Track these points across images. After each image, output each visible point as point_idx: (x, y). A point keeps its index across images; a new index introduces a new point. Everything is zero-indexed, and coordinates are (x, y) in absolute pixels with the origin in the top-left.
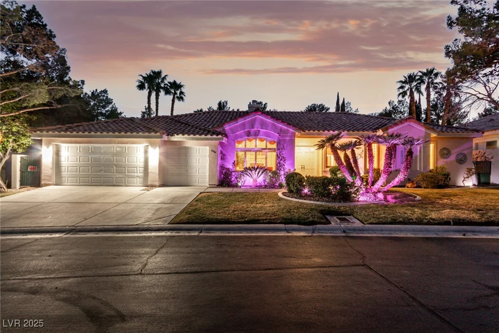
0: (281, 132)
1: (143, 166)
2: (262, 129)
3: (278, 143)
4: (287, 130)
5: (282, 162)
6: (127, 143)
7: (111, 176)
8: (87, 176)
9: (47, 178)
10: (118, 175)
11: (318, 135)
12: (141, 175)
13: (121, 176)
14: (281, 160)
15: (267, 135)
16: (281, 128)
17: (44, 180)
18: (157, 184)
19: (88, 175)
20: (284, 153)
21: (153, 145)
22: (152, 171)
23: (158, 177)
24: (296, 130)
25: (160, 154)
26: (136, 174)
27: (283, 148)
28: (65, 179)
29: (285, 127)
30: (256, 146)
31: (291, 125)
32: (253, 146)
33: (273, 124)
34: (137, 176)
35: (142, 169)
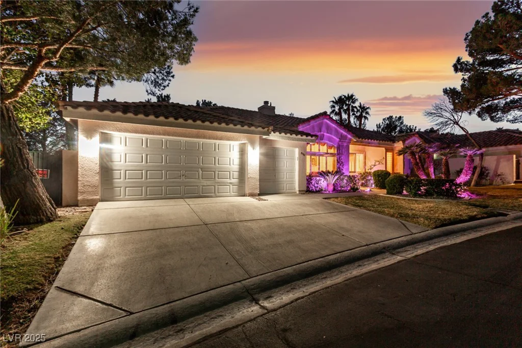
0: (342, 138)
1: (237, 170)
2: (328, 133)
3: (338, 148)
4: (346, 136)
5: (341, 167)
6: (221, 139)
7: (195, 184)
8: (159, 185)
9: (90, 189)
10: (205, 182)
11: (361, 142)
12: (235, 181)
13: (209, 183)
14: (340, 165)
15: (330, 139)
16: (342, 133)
17: (83, 193)
18: (258, 192)
19: (161, 182)
20: (342, 158)
21: (252, 143)
22: (252, 176)
23: (258, 183)
24: (353, 137)
25: (261, 154)
26: (228, 181)
27: (342, 154)
28: (120, 191)
29: (344, 133)
30: (319, 150)
31: (350, 131)
32: (317, 150)
33: (336, 129)
34: (230, 183)
35: (236, 174)
